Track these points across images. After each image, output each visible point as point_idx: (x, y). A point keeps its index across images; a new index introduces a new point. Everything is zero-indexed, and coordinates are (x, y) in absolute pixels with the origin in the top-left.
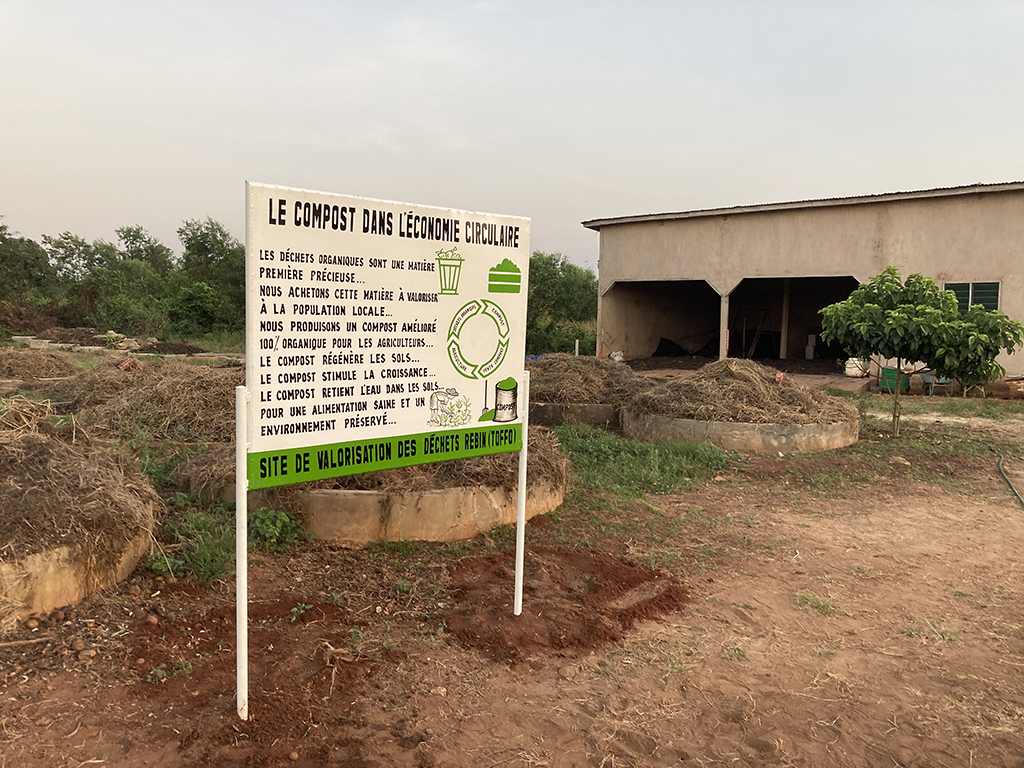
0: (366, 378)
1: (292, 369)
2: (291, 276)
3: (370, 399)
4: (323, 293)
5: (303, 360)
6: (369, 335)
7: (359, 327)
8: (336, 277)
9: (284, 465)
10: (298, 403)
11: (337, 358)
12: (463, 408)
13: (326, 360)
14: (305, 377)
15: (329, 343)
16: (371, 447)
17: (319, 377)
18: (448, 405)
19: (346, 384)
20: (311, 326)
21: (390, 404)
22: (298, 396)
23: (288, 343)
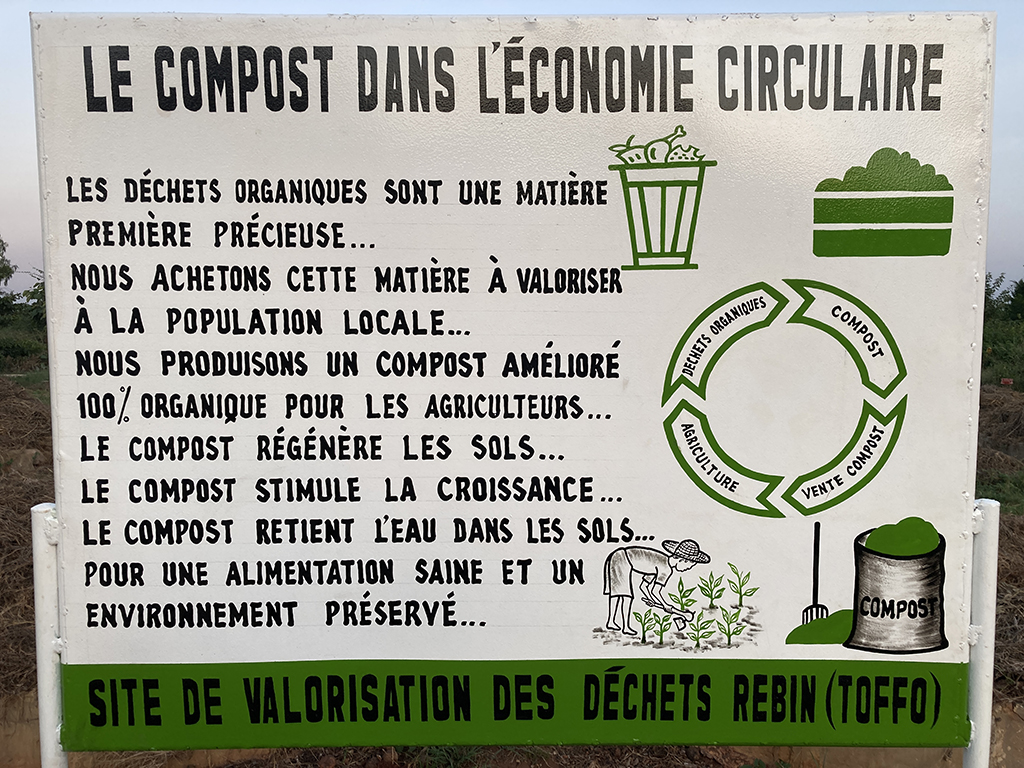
0: (390, 498)
1: (166, 470)
2: (159, 238)
3: (404, 556)
4: (251, 278)
5: (199, 448)
6: (395, 385)
7: (366, 364)
8: (287, 235)
9: (152, 703)
10: (185, 552)
11: (302, 443)
12: (729, 599)
13: (265, 448)
14: (205, 490)
15: (275, 406)
16: (407, 681)
17: (245, 491)
18: (672, 587)
19: (330, 511)
20: (219, 364)
21: (466, 572)
22: (186, 537)
23: (156, 406)
